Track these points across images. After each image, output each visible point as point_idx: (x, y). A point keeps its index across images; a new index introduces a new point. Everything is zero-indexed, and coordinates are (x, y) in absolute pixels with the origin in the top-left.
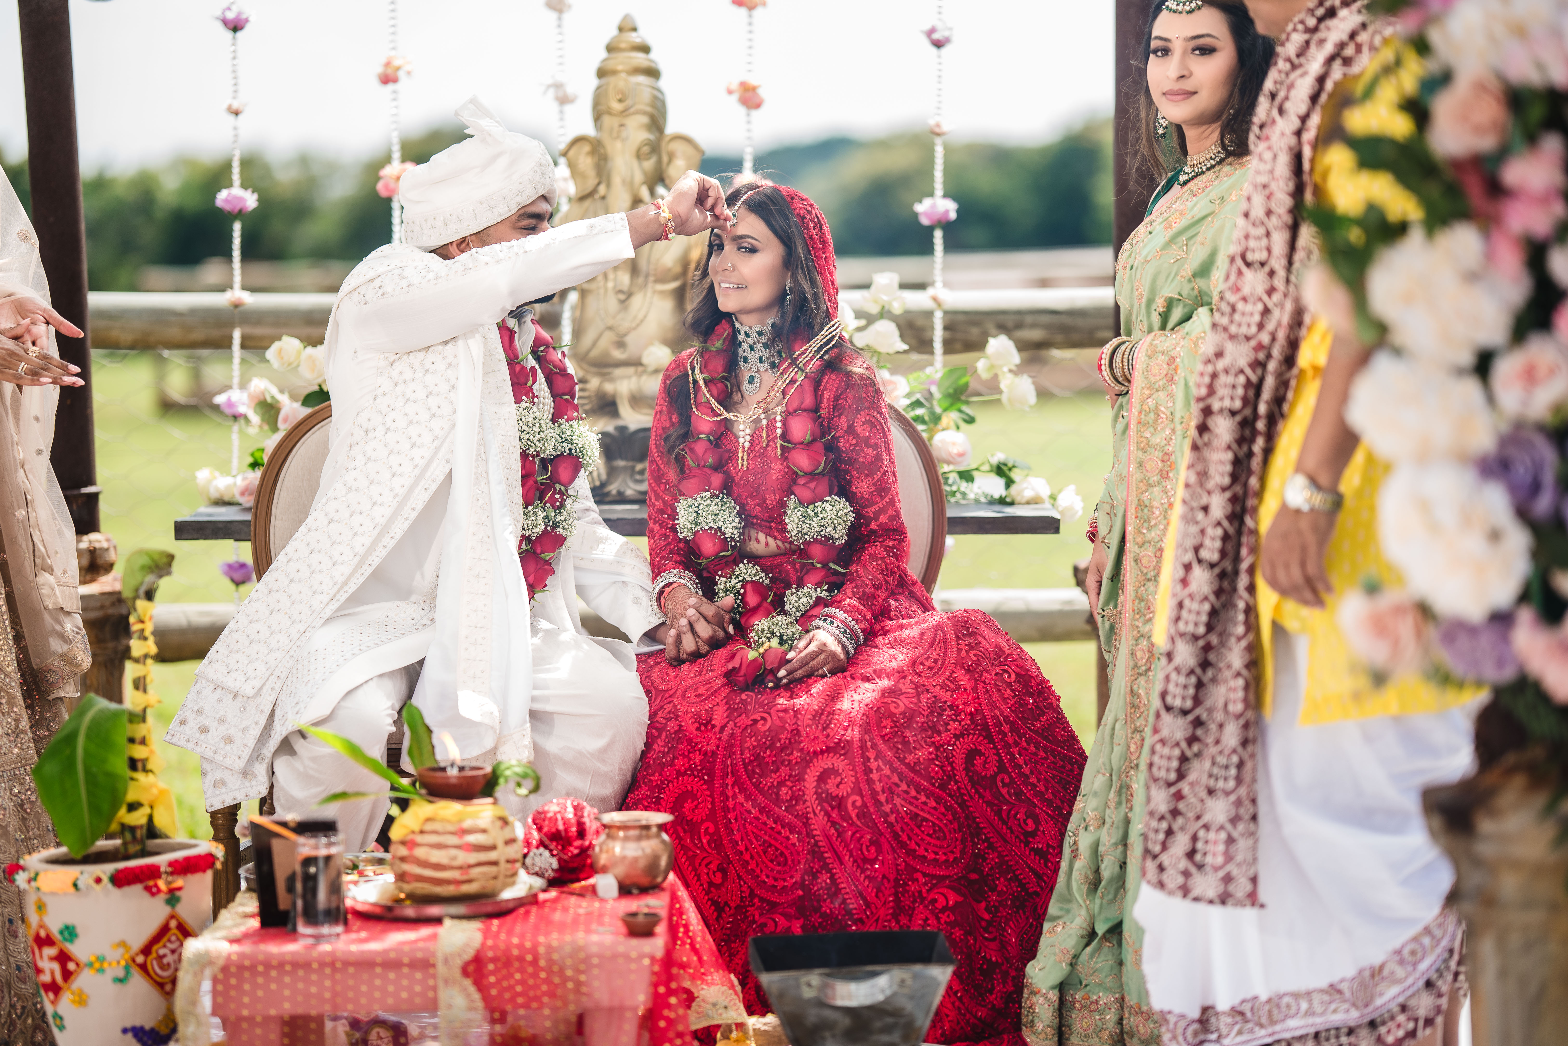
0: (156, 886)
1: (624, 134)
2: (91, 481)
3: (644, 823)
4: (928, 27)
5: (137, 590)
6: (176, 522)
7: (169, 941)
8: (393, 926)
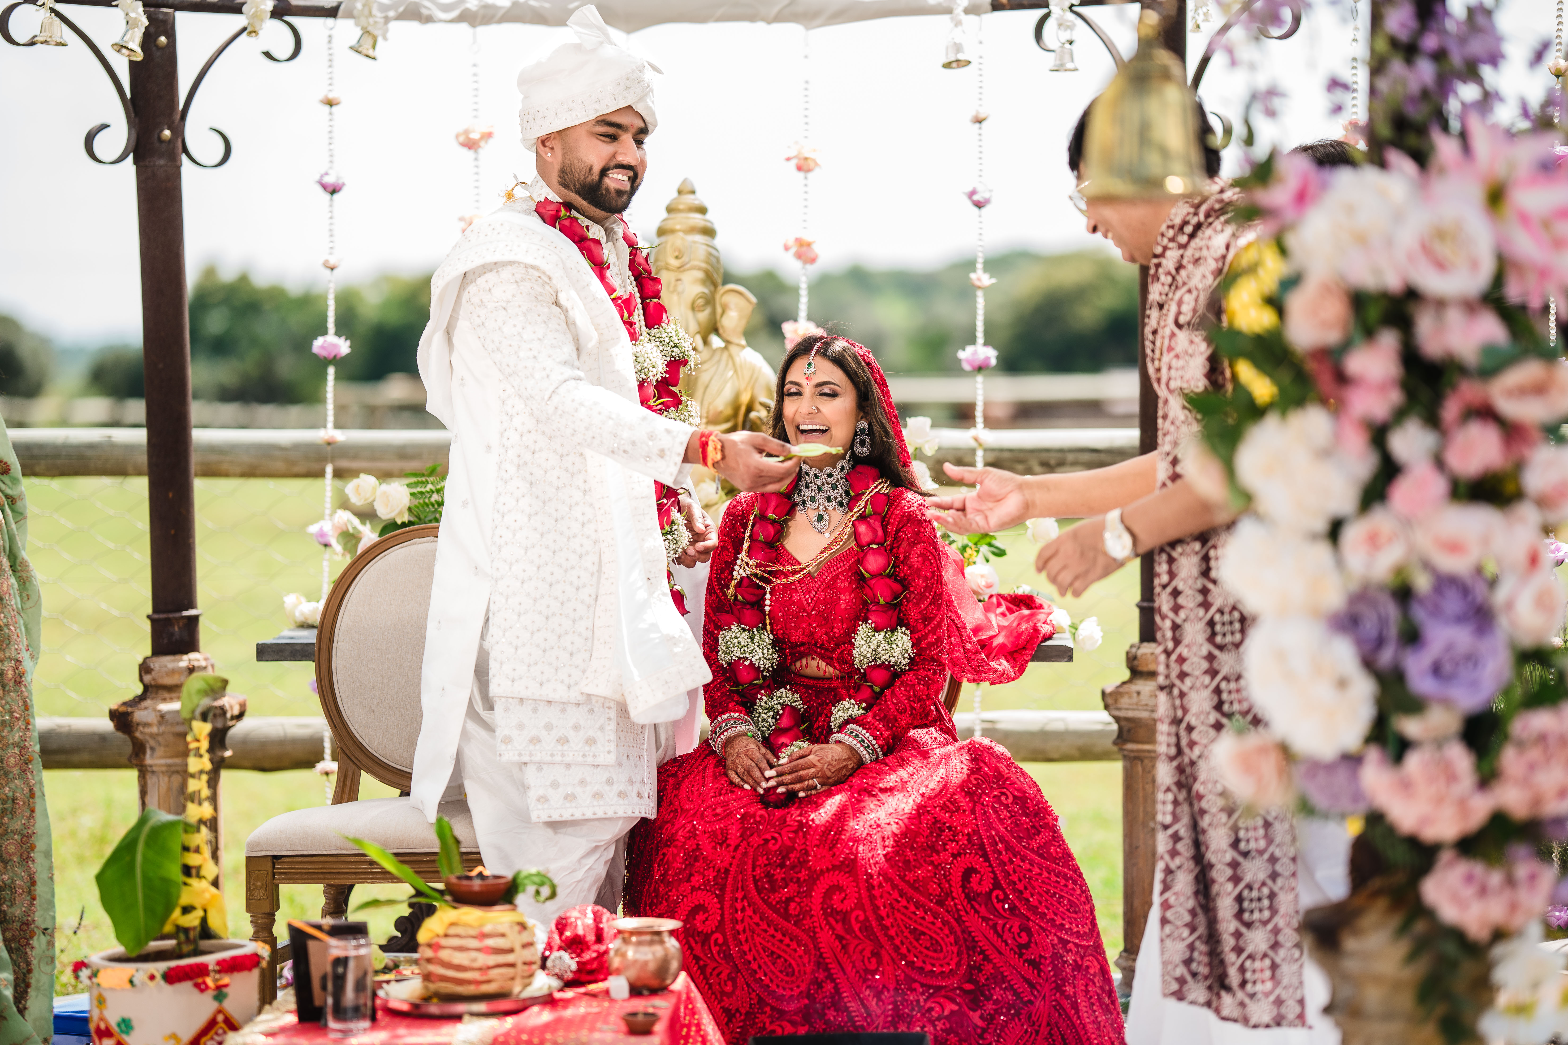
0: (204, 983)
1: (680, 288)
2: (191, 605)
3: (656, 929)
4: (970, 189)
5: (193, 712)
6: (258, 645)
7: (216, 1034)
8: (418, 1022)
